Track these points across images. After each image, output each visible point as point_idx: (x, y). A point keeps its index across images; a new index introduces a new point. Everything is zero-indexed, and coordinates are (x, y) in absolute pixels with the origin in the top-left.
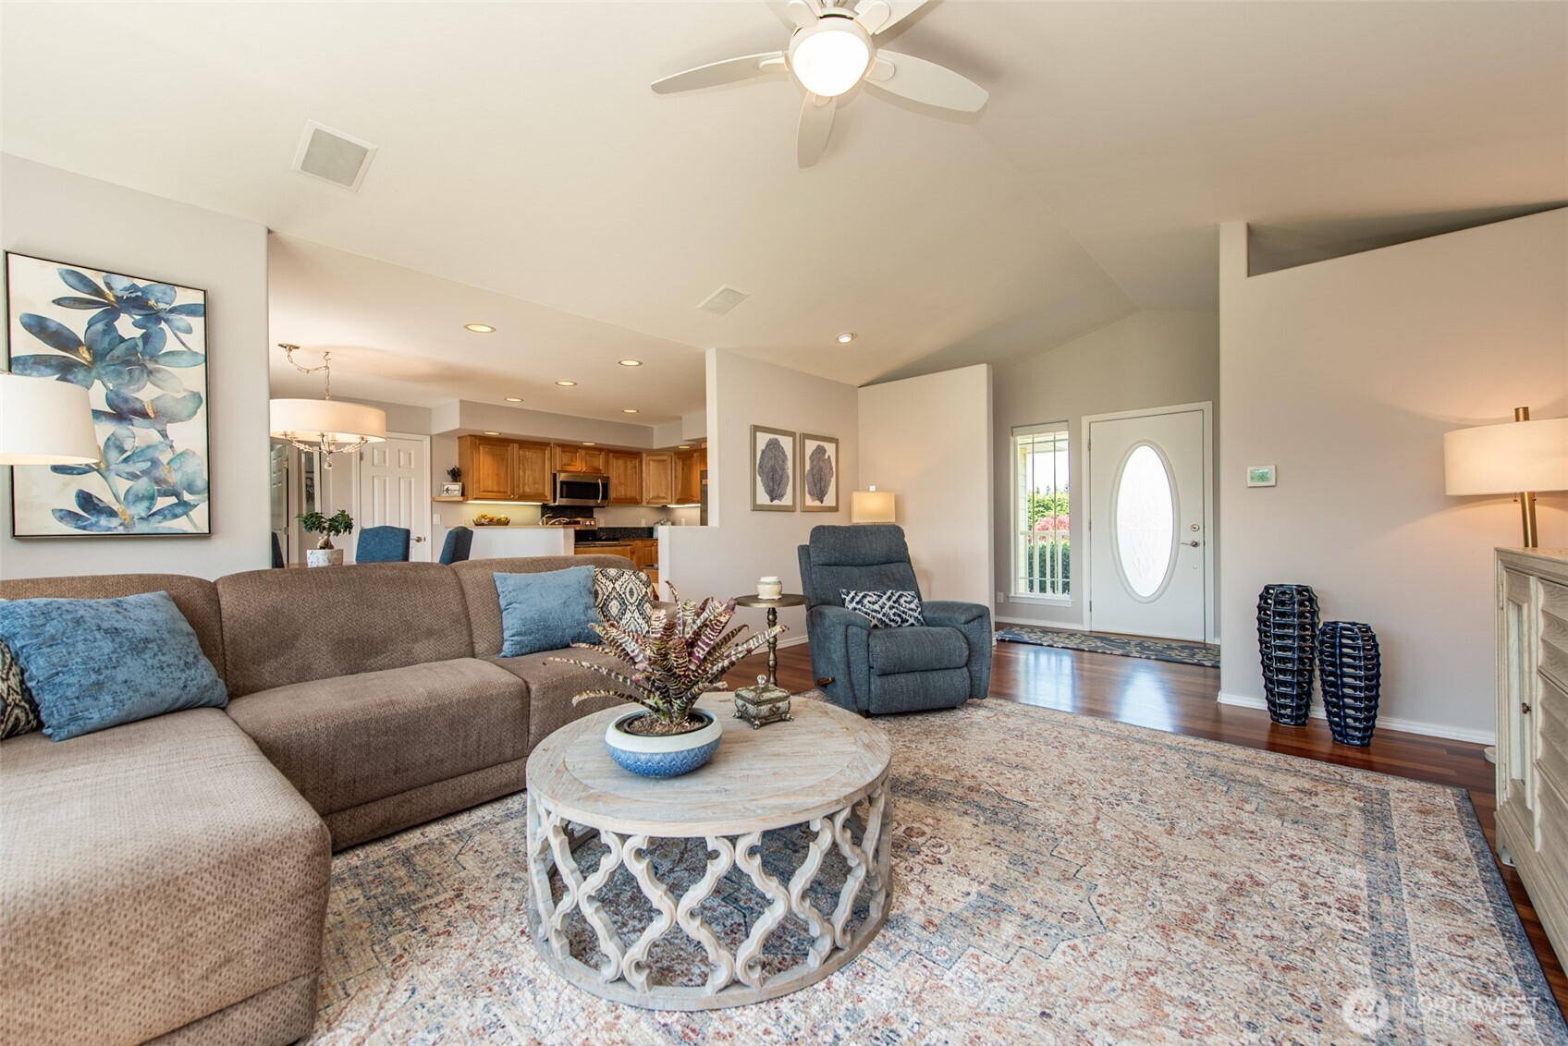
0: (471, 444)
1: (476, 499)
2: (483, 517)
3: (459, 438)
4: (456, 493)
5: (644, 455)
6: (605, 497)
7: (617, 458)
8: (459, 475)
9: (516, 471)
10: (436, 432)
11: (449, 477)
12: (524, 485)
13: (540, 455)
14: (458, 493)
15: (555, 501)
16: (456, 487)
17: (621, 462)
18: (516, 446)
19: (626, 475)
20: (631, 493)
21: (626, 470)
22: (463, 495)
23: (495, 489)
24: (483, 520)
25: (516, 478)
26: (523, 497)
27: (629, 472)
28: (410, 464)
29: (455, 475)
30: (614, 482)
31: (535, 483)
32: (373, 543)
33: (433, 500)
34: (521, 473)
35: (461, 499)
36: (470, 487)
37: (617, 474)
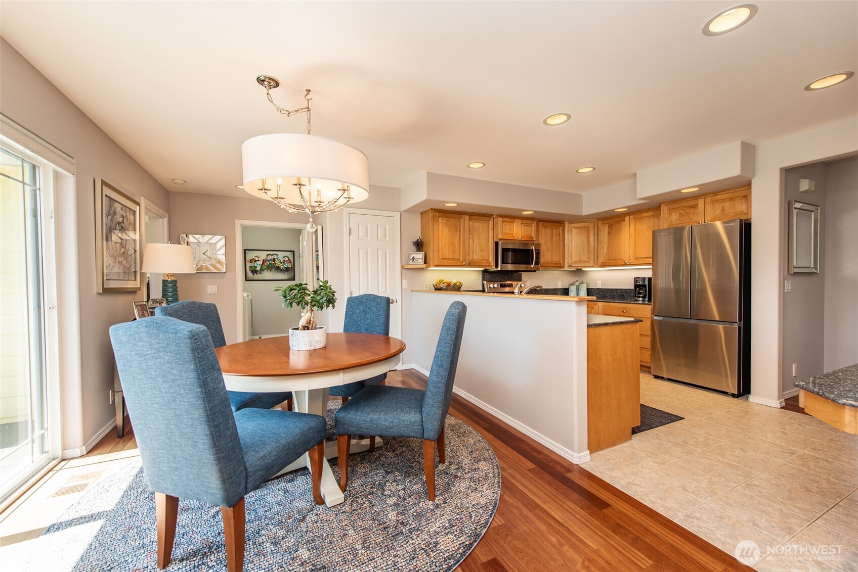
0: (433, 218)
1: (436, 266)
2: (441, 281)
3: (422, 213)
4: (420, 260)
5: (566, 224)
6: (537, 263)
7: (545, 227)
8: (422, 246)
9: (467, 240)
10: (404, 209)
11: (414, 248)
12: (473, 252)
13: (485, 225)
14: (421, 261)
15: (497, 266)
16: (420, 256)
17: (548, 231)
18: (467, 217)
19: (552, 242)
20: (556, 259)
21: (552, 237)
22: (425, 262)
23: (451, 257)
24: (442, 285)
25: (467, 247)
26: (471, 264)
27: (554, 239)
28: (385, 237)
29: (419, 245)
30: (543, 249)
31: (482, 250)
32: (358, 311)
33: (402, 267)
34: (471, 242)
35: (424, 266)
36: (431, 256)
37: (545, 241)
